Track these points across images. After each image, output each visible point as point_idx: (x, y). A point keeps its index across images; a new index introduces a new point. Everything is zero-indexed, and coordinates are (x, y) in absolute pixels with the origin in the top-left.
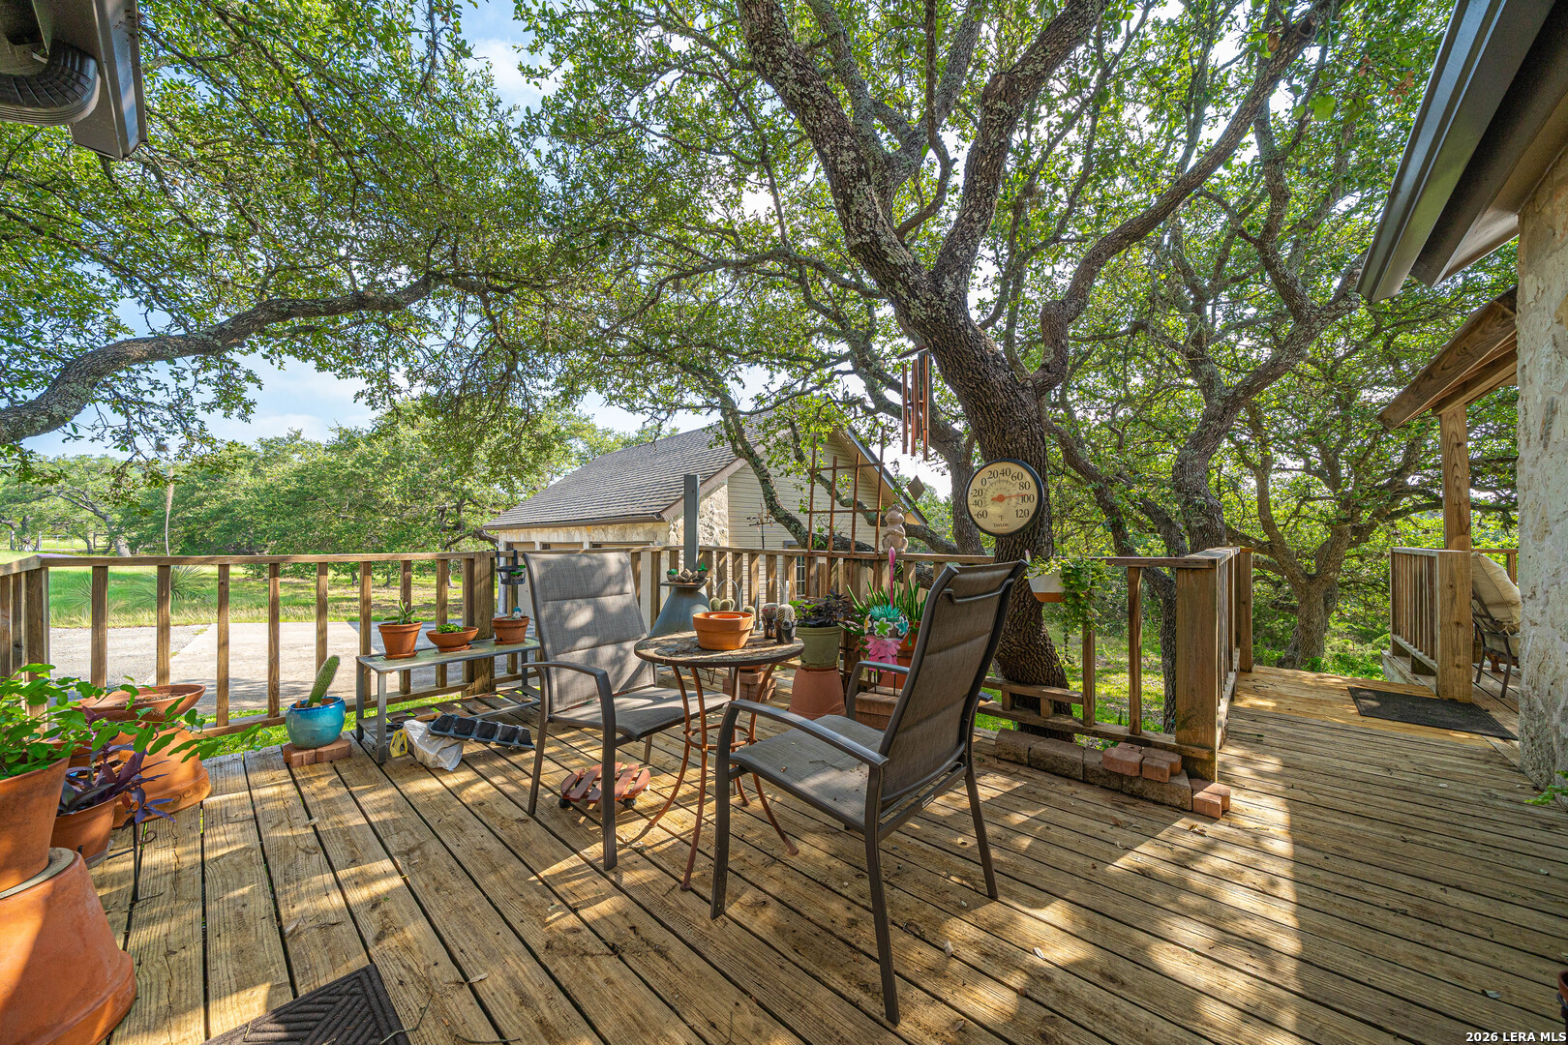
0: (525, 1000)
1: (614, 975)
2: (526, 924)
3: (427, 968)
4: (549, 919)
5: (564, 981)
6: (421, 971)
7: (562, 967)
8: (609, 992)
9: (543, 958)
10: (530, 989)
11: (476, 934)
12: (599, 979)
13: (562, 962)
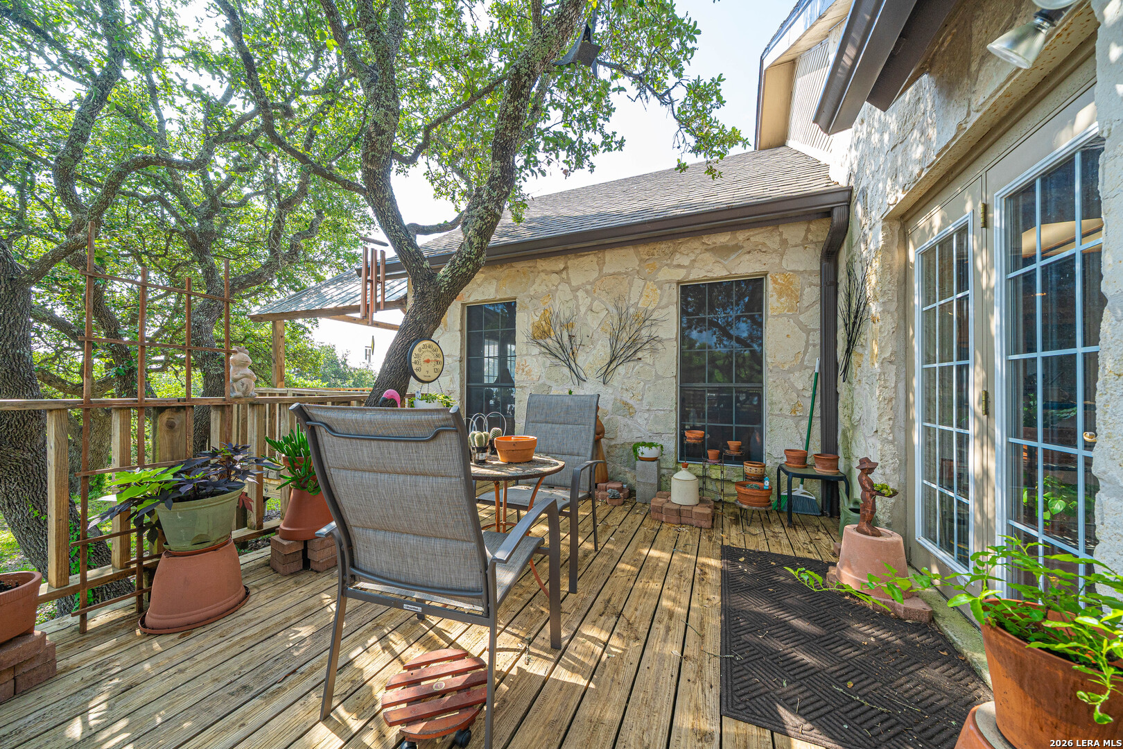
0: (668, 629)
1: (632, 609)
2: (631, 661)
3: (694, 682)
4: (620, 651)
5: (647, 624)
6: (699, 683)
7: (642, 629)
8: (641, 607)
9: (644, 638)
10: (662, 631)
11: (658, 678)
12: (638, 613)
13: (640, 629)
